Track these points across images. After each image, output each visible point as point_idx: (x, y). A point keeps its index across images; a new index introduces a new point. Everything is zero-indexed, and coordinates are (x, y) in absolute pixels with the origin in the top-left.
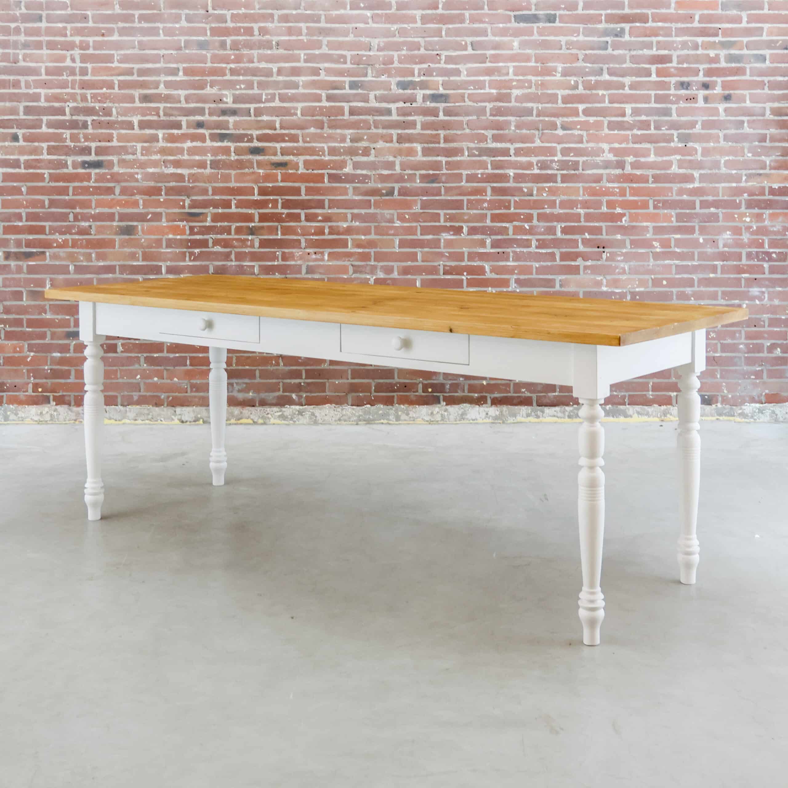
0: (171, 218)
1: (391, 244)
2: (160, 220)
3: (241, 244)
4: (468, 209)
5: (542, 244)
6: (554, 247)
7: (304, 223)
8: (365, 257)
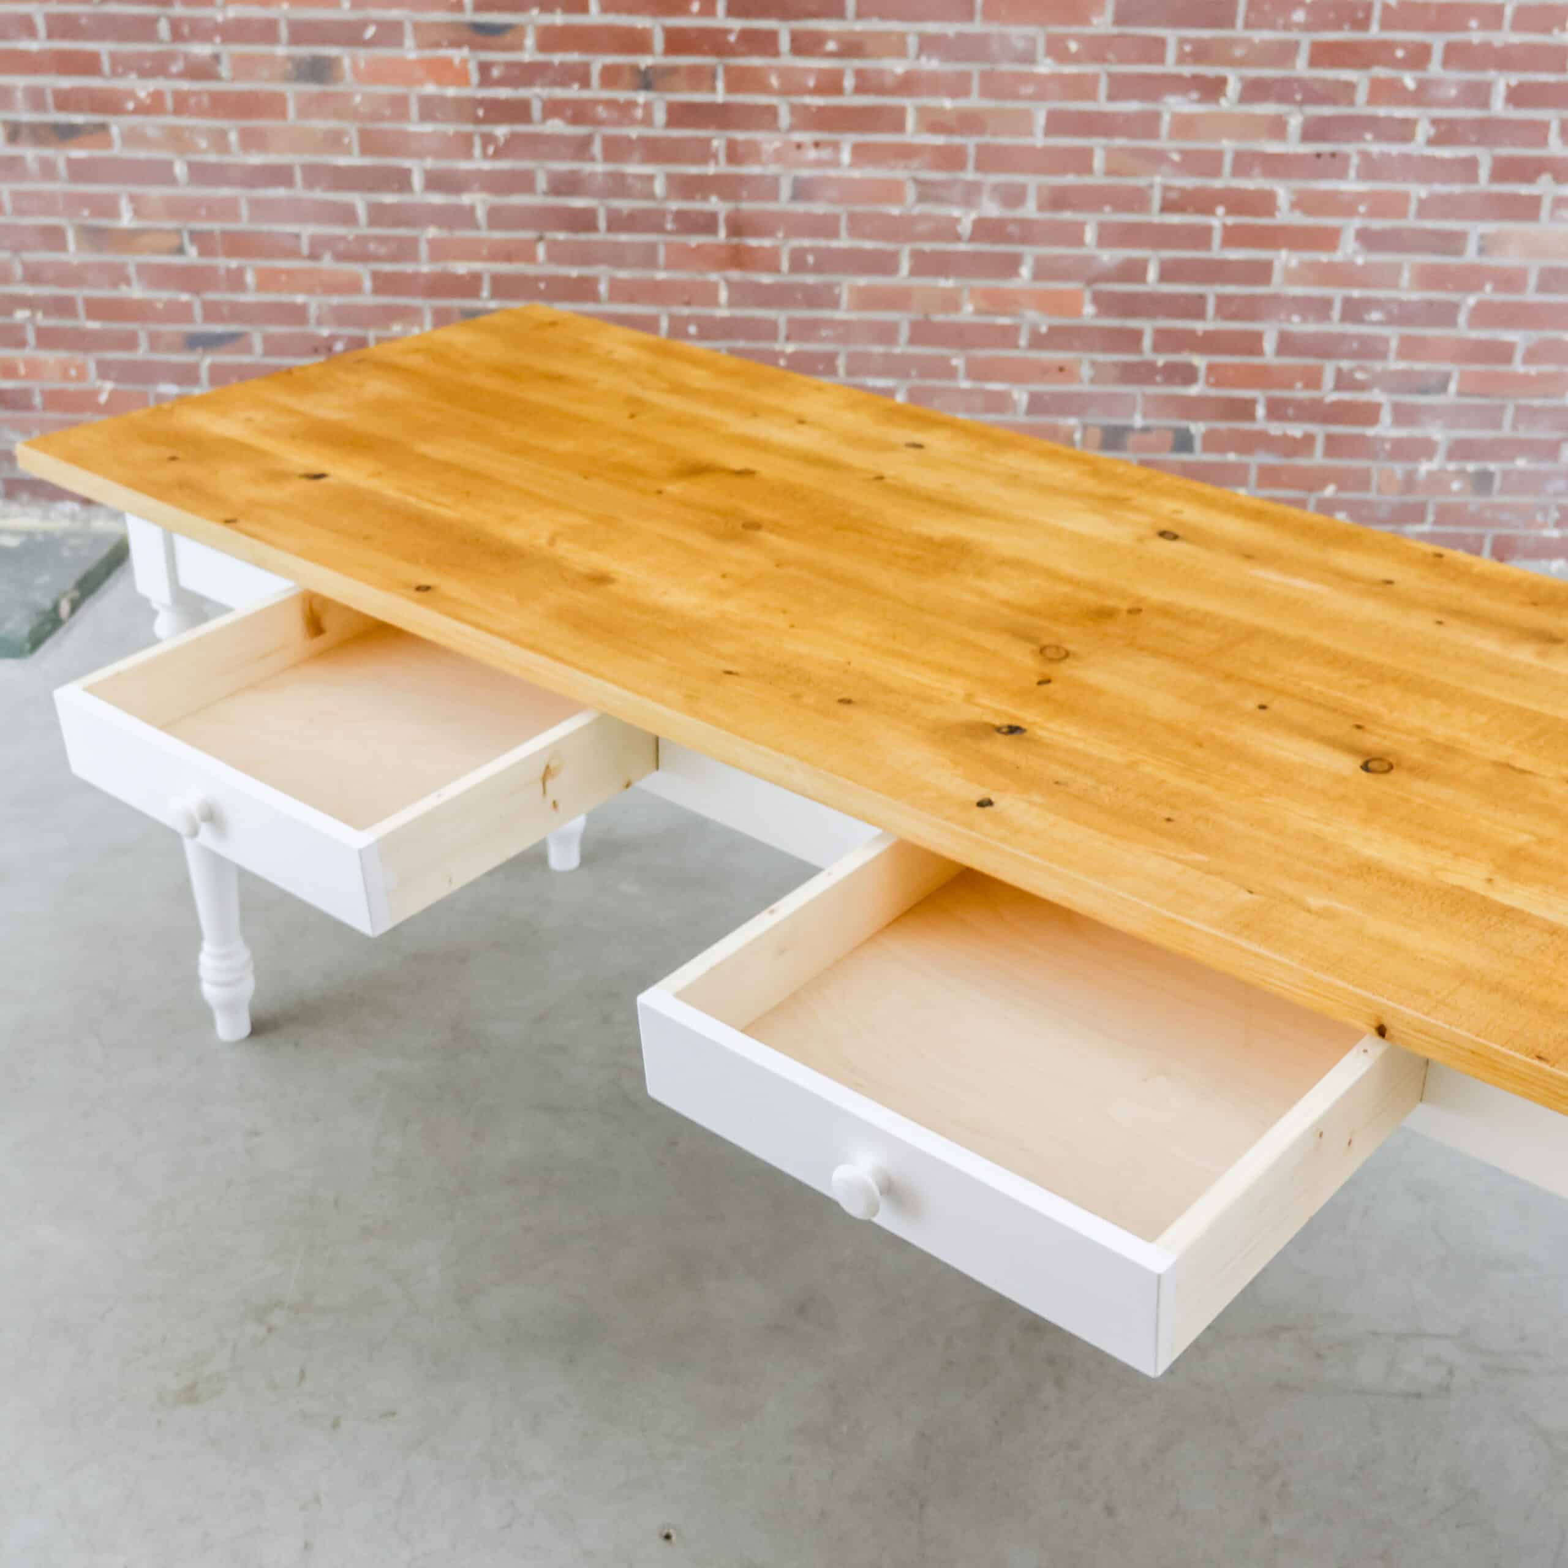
0: (428, 36)
1: (1025, 124)
2: (399, 44)
3: (615, 115)
4: (1248, 25)
5: (1446, 133)
6: (1478, 143)
7: (787, 60)
8: (952, 158)
